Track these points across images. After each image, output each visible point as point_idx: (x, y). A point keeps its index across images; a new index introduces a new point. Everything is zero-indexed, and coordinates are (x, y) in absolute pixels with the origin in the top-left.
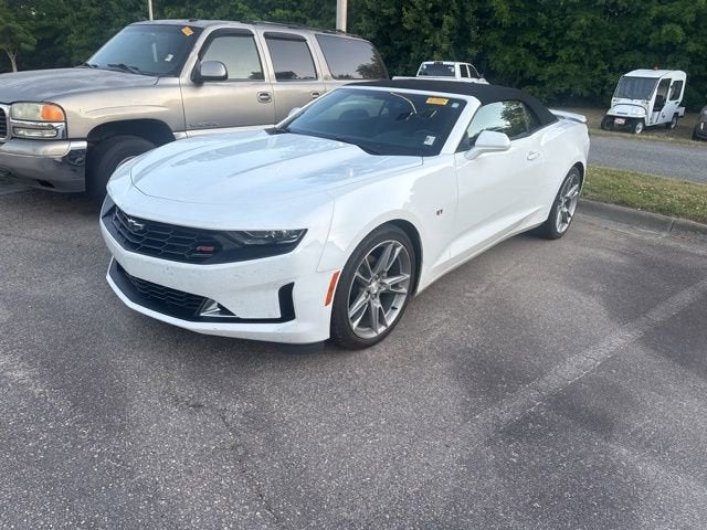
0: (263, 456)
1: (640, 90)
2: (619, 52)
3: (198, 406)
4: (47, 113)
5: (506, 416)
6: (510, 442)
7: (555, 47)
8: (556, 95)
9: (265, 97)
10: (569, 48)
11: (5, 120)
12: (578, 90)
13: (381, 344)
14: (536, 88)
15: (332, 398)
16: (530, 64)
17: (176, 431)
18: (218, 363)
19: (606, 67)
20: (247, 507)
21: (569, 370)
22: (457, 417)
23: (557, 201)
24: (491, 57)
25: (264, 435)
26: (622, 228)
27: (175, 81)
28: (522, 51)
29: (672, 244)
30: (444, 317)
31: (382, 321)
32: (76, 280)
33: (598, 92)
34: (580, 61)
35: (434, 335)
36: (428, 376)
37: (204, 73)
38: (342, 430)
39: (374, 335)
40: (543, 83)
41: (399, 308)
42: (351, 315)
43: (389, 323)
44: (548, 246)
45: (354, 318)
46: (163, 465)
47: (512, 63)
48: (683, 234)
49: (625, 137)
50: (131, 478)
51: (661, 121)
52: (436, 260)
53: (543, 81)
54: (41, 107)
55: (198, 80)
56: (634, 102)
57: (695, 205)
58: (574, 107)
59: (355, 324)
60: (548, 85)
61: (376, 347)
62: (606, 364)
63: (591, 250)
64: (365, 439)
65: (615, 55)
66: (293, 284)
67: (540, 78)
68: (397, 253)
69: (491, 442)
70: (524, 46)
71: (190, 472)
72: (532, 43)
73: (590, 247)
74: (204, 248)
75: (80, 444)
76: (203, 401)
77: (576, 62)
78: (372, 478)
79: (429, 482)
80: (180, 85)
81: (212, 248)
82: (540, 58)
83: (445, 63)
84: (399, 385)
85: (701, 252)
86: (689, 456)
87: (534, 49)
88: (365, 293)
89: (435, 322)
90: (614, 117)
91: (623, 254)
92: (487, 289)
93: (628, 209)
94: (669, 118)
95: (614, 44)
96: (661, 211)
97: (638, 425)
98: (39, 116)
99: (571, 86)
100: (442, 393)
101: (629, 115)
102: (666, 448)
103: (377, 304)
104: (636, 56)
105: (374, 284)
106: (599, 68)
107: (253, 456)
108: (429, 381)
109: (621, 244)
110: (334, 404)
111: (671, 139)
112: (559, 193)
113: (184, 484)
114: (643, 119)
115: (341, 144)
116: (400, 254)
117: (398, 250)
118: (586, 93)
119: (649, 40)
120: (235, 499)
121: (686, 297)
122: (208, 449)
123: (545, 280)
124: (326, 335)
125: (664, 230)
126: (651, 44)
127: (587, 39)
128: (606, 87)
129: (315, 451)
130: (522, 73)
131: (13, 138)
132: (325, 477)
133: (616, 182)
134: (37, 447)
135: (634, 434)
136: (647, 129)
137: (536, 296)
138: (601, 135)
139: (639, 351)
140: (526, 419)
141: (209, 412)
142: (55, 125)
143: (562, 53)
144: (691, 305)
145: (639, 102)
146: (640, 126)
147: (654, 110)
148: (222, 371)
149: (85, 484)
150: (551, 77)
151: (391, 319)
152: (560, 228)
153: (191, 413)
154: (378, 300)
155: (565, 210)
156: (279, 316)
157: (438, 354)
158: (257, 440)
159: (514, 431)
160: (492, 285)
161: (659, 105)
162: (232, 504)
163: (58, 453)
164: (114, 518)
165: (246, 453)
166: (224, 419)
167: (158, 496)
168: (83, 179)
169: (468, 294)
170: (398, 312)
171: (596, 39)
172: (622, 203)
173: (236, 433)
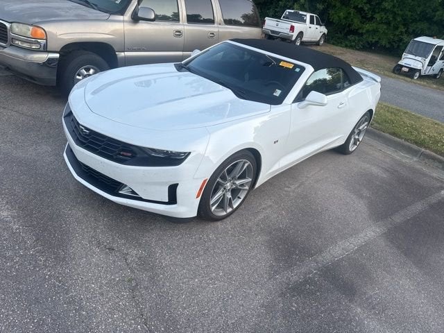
0: (146, 288)
1: (422, 50)
2: (414, 21)
3: (111, 249)
4: (34, 33)
5: (295, 278)
6: (294, 296)
7: (374, 12)
8: (369, 44)
9: (179, 33)
10: (383, 13)
11: (7, 32)
12: (383, 42)
13: (228, 218)
14: (357, 38)
15: (193, 253)
16: (356, 21)
17: (97, 265)
18: (127, 220)
19: (404, 30)
20: (133, 322)
21: (337, 251)
22: (265, 276)
23: (353, 132)
24: (331, 12)
25: (149, 274)
26: (390, 151)
27: (121, 18)
28: (352, 11)
29: (418, 167)
30: (270, 203)
31: (231, 205)
32: (45, 148)
33: (396, 46)
34: (388, 23)
35: (261, 216)
36: (252, 245)
37: (140, 15)
38: (195, 277)
39: (225, 213)
40: (362, 34)
41: (242, 198)
42: (211, 203)
43: (235, 206)
44: (342, 159)
45: (213, 205)
46: (87, 287)
47: (344, 18)
48: (426, 160)
49: (406, 81)
50: (67, 294)
51: (431, 73)
52: (270, 169)
53: (362, 33)
54: (31, 28)
55: (136, 19)
56: (417, 58)
57: (438, 142)
58: (378, 53)
59: (213, 208)
60: (365, 36)
61: (225, 220)
62: (361, 249)
63: (368, 165)
64: (208, 284)
65: (412, 23)
66: (178, 184)
67: (360, 31)
68: (245, 167)
69: (283, 295)
70: (354, 8)
71: (102, 294)
72: (359, 7)
73: (368, 163)
74: (125, 154)
75: (38, 267)
76: (115, 246)
77: (386, 23)
78: (209, 311)
79: (242, 317)
80: (123, 21)
81: (130, 154)
82: (363, 17)
83: (301, 12)
84: (235, 249)
85: (435, 175)
86: (395, 318)
87: (360, 11)
88: (222, 189)
89: (263, 206)
90: (402, 66)
91: (386, 170)
92: (299, 187)
93: (396, 139)
94: (436, 72)
95: (412, 15)
96: (416, 143)
97: (371, 293)
98: (29, 34)
99: (380, 39)
100: (259, 257)
101: (412, 66)
102: (383, 311)
103: (229, 195)
104: (424, 25)
105: (228, 184)
106: (400, 30)
107: (141, 288)
108: (253, 248)
109: (387, 163)
110: (193, 258)
111: (434, 86)
112: (355, 128)
113: (98, 301)
114: (420, 70)
115: (221, 87)
116: (247, 167)
117: (246, 165)
118: (388, 46)
119: (435, 16)
120: (127, 315)
121: (418, 207)
122: (114, 279)
123: (335, 184)
124: (194, 214)
125: (416, 156)
126: (435, 19)
127: (395, 9)
128: (401, 44)
129: (178, 289)
130: (350, 25)
131: (11, 45)
132: (182, 307)
133: (393, 118)
134: (12, 267)
135: (367, 299)
136: (421, 77)
137: (327, 195)
138: (391, 77)
139: (382, 243)
140: (306, 282)
141: (117, 254)
142: (39, 41)
143: (377, 16)
144: (420, 213)
145: (420, 59)
146: (417, 74)
147: (428, 65)
148: (129, 226)
149: (39, 296)
150: (368, 31)
151: (236, 204)
152: (352, 148)
153: (106, 253)
154: (230, 194)
155: (357, 137)
156: (167, 201)
157: (262, 229)
158: (144, 276)
159: (297, 289)
160: (302, 183)
161: (432, 63)
162: (125, 319)
163: (24, 272)
164: (54, 320)
165: (137, 285)
166: (126, 260)
167: (81, 308)
168: (55, 78)
169: (286, 189)
170: (241, 200)
171: (401, 10)
172: (394, 134)
173: (132, 271)
